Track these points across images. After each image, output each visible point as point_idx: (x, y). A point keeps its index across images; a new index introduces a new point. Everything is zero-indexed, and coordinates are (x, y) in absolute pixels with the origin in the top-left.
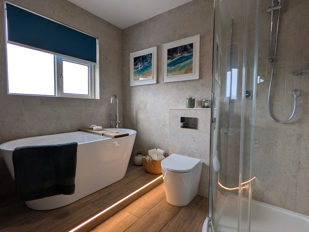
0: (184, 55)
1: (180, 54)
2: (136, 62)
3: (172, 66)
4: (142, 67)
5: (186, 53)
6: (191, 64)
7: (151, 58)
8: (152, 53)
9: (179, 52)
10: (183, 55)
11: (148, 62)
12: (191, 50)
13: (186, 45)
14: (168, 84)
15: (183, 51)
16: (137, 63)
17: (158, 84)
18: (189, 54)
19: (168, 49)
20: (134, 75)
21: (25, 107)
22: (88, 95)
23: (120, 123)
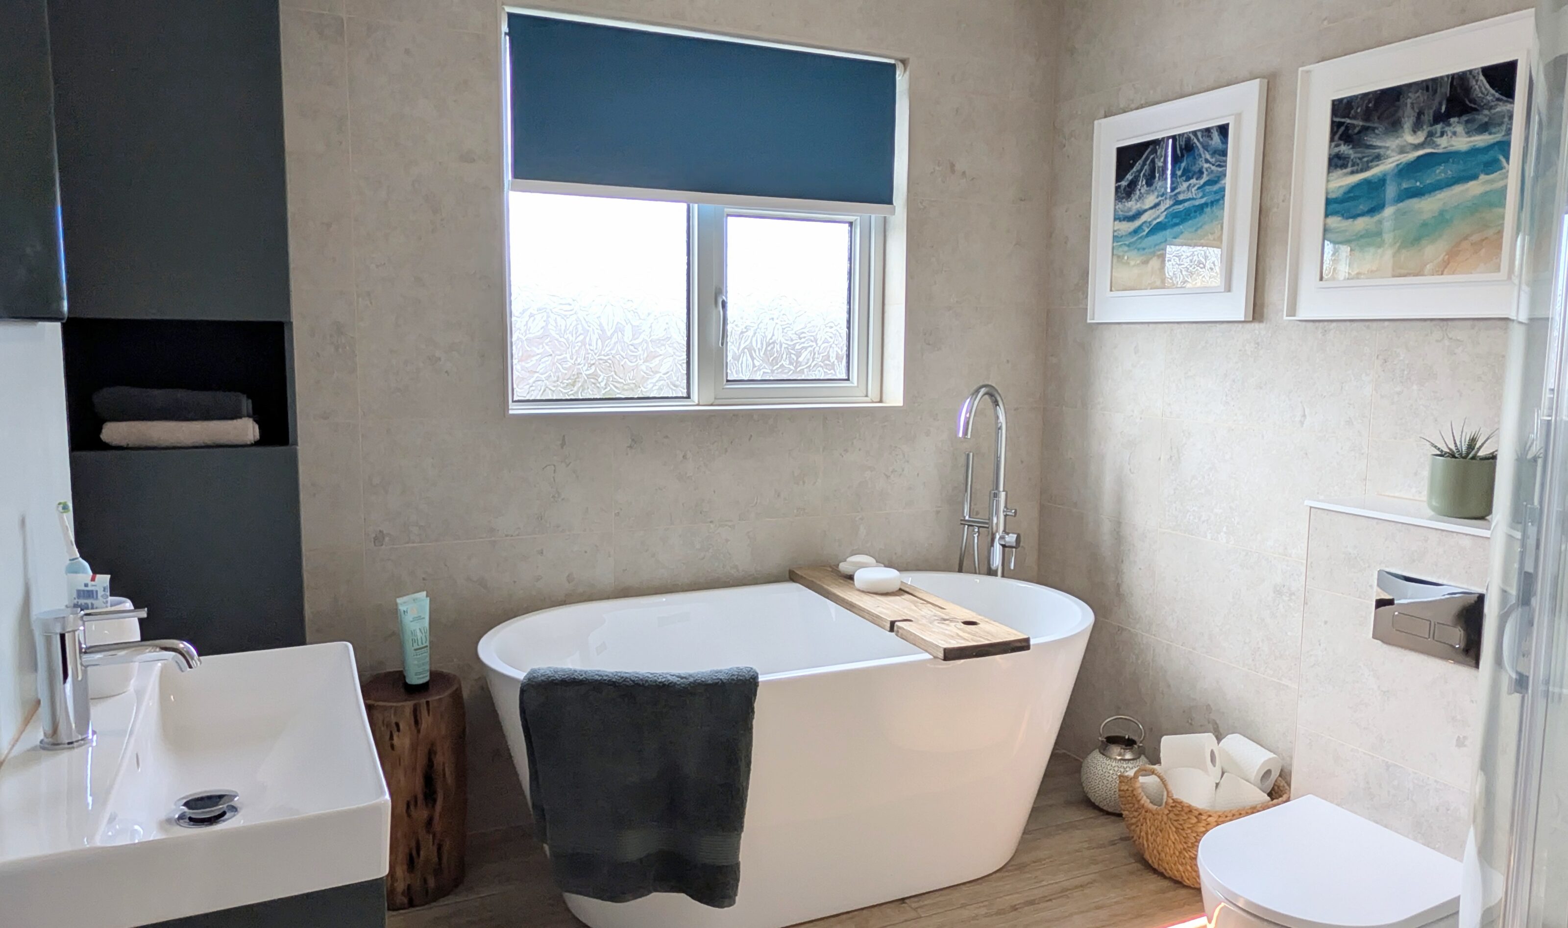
0: (1444, 144)
1: (1420, 137)
2: (1129, 177)
3: (1355, 217)
4: (1162, 207)
5: (1460, 129)
6: (1491, 205)
7: (1224, 153)
8: (1228, 125)
9: (1408, 124)
10: (1438, 141)
11: (1205, 178)
12: (1502, 108)
13: (1464, 73)
14: (1325, 332)
15: (1440, 118)
16: (1133, 184)
17: (1256, 325)
18: (1481, 140)
19: (1333, 101)
20: (1115, 256)
21: (570, 464)
22: (848, 380)
23: (1014, 544)
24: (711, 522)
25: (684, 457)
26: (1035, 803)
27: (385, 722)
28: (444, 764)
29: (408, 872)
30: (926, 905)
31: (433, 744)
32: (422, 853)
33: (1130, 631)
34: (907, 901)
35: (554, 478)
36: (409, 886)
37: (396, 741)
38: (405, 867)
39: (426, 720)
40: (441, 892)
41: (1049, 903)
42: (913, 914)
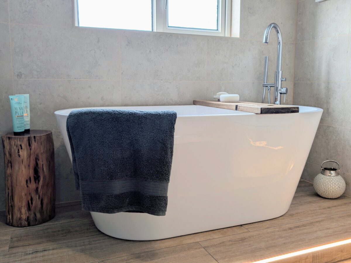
21: (101, 50)
22: (217, 30)
23: (285, 92)
24: (162, 80)
25: (150, 51)
26: (294, 195)
27: (15, 144)
28: (43, 164)
29: (28, 211)
30: (251, 227)
31: (37, 155)
32: (34, 202)
33: (333, 126)
34: (243, 226)
35: (95, 55)
36: (28, 217)
37: (21, 153)
38: (26, 208)
39: (34, 145)
40: (44, 221)
41: (305, 227)
42: (246, 230)
